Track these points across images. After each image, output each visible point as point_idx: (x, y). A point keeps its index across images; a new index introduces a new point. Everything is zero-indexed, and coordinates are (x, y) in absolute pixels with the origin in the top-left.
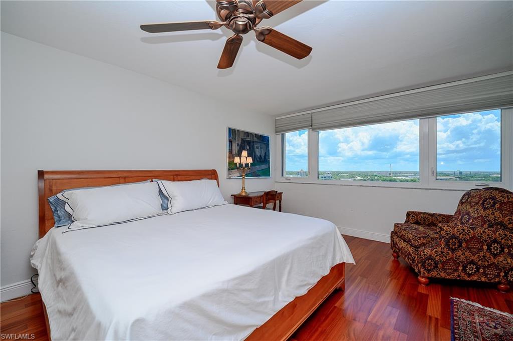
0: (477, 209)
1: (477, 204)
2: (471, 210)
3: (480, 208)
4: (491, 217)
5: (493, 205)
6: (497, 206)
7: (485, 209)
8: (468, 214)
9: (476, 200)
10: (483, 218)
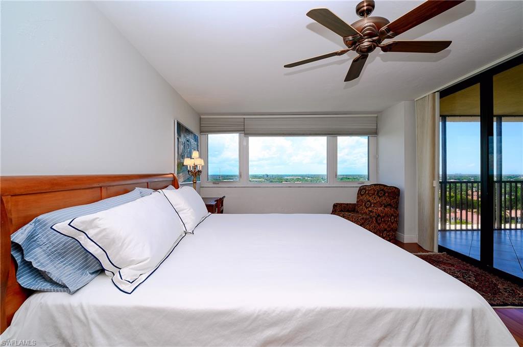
0: (375, 198)
1: (374, 194)
2: (370, 199)
3: (376, 197)
4: (384, 202)
5: (384, 195)
6: (387, 194)
7: (380, 197)
8: (369, 201)
9: (372, 192)
10: (380, 203)
